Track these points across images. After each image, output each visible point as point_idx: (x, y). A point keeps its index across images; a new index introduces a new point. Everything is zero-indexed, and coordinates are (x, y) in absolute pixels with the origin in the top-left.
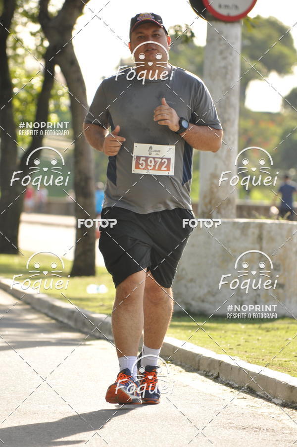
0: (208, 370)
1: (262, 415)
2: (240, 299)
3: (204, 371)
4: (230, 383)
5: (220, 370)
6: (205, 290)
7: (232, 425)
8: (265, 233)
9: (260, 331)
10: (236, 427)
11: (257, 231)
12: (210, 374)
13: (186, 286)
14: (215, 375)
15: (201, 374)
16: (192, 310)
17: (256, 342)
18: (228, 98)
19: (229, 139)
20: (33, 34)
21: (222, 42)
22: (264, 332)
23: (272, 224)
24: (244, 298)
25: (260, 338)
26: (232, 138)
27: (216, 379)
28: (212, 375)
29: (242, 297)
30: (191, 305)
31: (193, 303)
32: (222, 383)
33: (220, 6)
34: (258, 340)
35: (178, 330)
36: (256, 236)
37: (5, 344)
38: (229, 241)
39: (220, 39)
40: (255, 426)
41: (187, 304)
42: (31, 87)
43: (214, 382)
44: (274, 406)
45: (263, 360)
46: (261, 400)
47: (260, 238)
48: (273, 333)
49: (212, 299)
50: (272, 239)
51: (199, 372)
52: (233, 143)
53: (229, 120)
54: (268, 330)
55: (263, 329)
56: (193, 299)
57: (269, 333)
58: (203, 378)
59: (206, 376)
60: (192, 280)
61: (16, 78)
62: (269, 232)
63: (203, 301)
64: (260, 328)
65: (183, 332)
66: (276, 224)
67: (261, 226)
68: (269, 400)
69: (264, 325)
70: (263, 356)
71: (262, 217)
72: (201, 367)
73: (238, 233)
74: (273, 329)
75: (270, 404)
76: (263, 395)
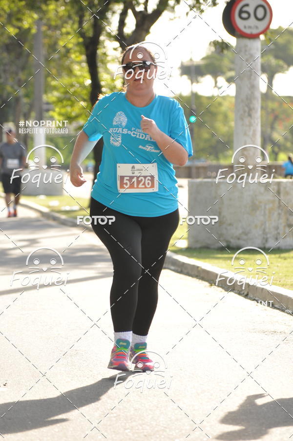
0: (240, 290)
1: (277, 322)
2: (265, 236)
3: (238, 291)
4: (256, 299)
5: (249, 290)
6: (240, 231)
7: (255, 330)
8: (282, 189)
9: (280, 260)
10: (259, 332)
11: (276, 187)
12: (242, 292)
13: (226, 229)
14: (246, 293)
15: (236, 293)
16: (231, 245)
17: (276, 268)
18: (252, 93)
19: (254, 122)
20: (115, 49)
21: (247, 53)
22: (282, 261)
23: (287, 182)
24: (269, 236)
25: (279, 265)
26: (256, 122)
27: (246, 296)
28: (243, 294)
29: (266, 235)
30: (230, 242)
31: (232, 241)
32: (250, 299)
33: (245, 27)
34: (278, 266)
35: (221, 261)
36: (275, 191)
37: (97, 275)
38: (256, 196)
39: (246, 51)
40: (273, 331)
41: (227, 241)
42: (115, 87)
43: (245, 299)
44: (286, 314)
45: (280, 281)
46: (278, 311)
47: (279, 192)
48: (289, 260)
49: (245, 237)
50: (287, 193)
51: (235, 291)
52: (257, 125)
53: (254, 109)
54: (285, 259)
55: (281, 258)
56: (232, 238)
57: (286, 261)
58: (237, 295)
59: (239, 294)
60: (230, 224)
61: (103, 81)
62: (285, 188)
63: (239, 239)
64: (280, 257)
65: (224, 262)
66: (290, 182)
67: (279, 184)
68: (283, 311)
69: (283, 255)
70: (280, 279)
71: (280, 177)
72: (236, 288)
73: (262, 189)
74: (289, 258)
75: (283, 313)
76: (278, 307)
